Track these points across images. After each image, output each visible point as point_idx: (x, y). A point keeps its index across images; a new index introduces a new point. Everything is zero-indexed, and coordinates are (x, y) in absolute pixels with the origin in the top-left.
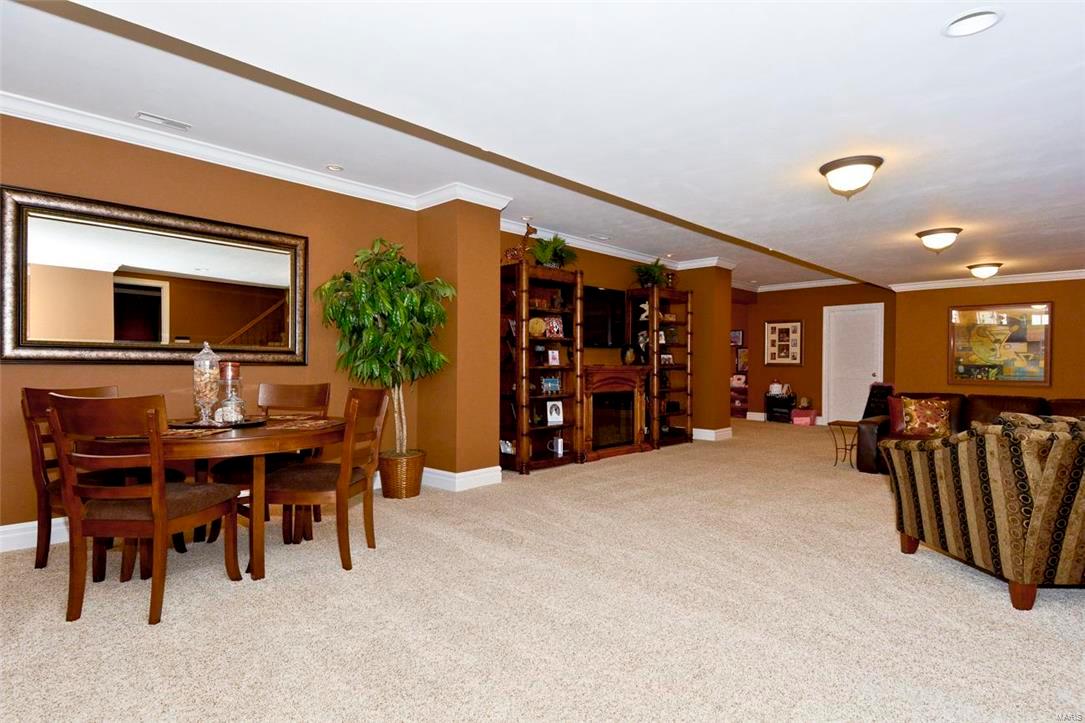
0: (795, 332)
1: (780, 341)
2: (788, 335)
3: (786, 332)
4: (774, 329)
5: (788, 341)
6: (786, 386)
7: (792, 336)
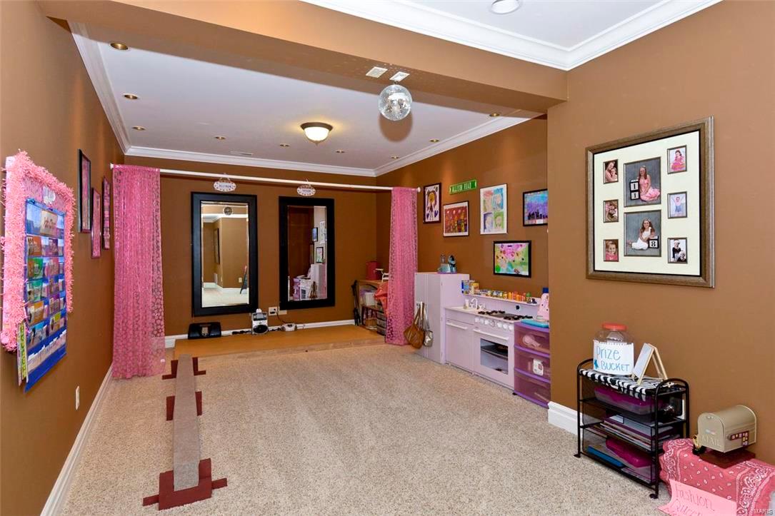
0: (679, 167)
1: (630, 201)
2: (656, 181)
3: (651, 170)
4: (611, 166)
5: (658, 200)
6: (647, 351)
7: (669, 182)
